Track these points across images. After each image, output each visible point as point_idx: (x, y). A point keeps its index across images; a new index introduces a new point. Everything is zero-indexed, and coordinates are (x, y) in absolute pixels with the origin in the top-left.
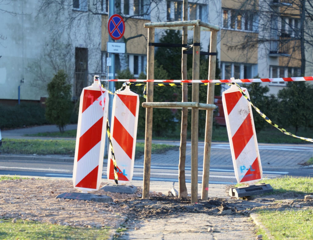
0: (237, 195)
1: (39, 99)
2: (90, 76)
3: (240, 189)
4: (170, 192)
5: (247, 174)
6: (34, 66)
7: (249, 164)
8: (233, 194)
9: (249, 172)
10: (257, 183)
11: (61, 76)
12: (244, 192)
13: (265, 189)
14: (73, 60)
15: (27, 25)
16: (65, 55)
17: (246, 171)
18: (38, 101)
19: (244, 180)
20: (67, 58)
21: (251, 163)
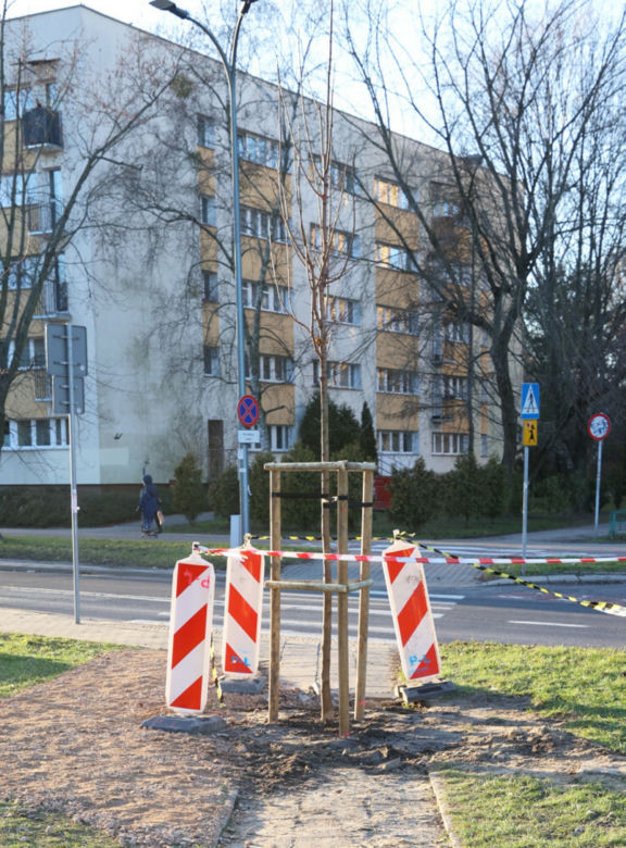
0: (405, 698)
1: (167, 482)
2: (226, 454)
3: (411, 689)
4: (311, 688)
5: (420, 667)
6: (161, 443)
7: (422, 653)
8: (401, 694)
9: (422, 664)
10: (434, 679)
11: (190, 460)
12: (416, 694)
13: (445, 688)
14: (206, 435)
15: (151, 396)
16: (196, 431)
17: (417, 664)
18: (167, 485)
19: (415, 676)
20: (198, 434)
21: (425, 652)
